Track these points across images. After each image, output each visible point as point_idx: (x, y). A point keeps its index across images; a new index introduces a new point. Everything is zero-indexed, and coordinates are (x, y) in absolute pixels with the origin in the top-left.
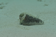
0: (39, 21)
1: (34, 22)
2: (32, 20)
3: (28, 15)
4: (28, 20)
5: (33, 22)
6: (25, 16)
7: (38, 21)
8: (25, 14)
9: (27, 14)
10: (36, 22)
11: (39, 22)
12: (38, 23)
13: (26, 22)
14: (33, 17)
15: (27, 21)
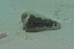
0: (53, 24)
1: (44, 27)
2: (40, 24)
3: (33, 16)
4: (33, 24)
5: (42, 27)
6: (28, 17)
7: (51, 24)
8: (28, 15)
9: (32, 14)
10: (47, 26)
11: (52, 26)
12: (50, 28)
13: (30, 28)
14: (41, 18)
15: (32, 26)
